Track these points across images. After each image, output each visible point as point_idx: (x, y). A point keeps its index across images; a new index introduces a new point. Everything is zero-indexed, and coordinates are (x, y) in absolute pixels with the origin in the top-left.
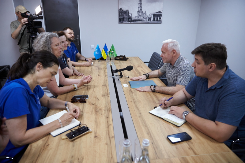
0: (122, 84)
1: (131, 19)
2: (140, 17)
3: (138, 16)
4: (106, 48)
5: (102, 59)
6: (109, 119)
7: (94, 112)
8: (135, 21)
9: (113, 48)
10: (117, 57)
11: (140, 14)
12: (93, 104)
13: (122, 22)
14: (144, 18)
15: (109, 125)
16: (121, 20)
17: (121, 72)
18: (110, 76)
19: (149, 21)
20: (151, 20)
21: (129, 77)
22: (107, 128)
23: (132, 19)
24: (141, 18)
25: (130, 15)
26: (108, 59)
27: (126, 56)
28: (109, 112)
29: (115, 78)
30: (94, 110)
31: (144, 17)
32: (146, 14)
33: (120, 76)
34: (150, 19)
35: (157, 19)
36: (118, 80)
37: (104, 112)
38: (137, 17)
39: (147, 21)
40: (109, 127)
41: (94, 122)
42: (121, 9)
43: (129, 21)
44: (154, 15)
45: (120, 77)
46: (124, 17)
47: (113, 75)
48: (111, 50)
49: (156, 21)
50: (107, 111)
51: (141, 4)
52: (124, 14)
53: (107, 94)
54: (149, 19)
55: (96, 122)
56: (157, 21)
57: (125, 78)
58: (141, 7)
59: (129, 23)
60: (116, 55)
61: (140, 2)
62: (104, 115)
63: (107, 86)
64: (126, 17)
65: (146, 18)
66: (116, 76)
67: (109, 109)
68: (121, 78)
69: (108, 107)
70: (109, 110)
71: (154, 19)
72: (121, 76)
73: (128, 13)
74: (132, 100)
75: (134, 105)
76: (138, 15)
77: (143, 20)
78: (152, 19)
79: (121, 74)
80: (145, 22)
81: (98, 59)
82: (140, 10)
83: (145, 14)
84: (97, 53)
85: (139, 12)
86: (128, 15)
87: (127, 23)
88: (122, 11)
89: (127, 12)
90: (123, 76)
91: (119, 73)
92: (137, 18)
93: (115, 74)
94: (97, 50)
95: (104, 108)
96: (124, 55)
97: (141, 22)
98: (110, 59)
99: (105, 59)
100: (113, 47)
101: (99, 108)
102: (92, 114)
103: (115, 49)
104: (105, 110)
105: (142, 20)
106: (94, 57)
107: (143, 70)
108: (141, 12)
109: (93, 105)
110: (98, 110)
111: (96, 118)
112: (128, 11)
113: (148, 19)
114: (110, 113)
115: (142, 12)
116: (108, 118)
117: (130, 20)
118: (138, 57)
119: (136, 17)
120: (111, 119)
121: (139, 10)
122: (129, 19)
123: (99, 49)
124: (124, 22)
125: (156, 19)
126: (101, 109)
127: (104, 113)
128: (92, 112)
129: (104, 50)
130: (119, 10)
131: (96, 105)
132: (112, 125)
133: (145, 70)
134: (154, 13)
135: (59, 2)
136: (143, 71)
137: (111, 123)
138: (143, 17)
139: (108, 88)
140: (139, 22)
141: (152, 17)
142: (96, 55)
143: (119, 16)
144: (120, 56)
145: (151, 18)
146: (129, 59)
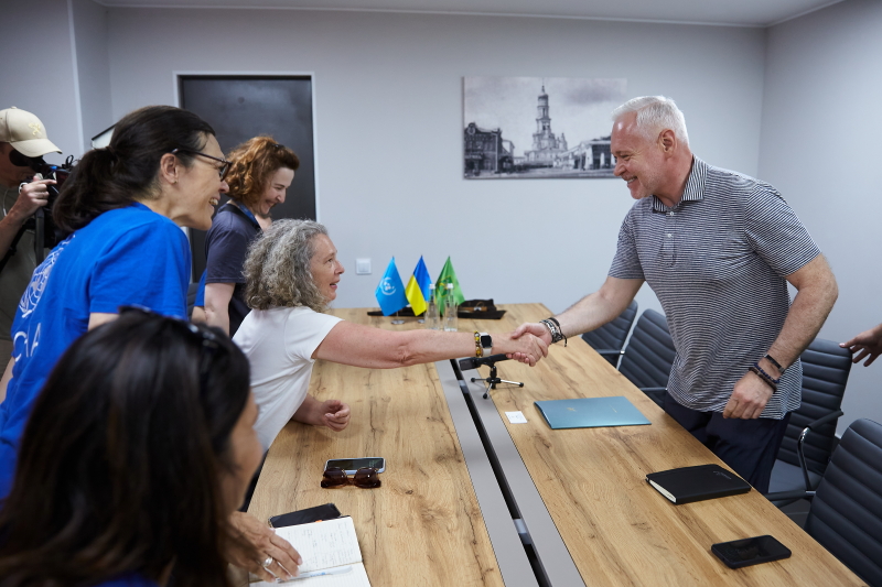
0: (501, 411)
1: (511, 162)
2: (542, 155)
3: (535, 152)
4: (421, 273)
5: (407, 313)
6: (478, 546)
7: (417, 522)
8: (524, 168)
9: (447, 275)
10: (466, 304)
11: (545, 143)
12: (410, 492)
13: (477, 174)
14: (557, 158)
15: (484, 570)
16: (473, 167)
17: (492, 366)
18: (449, 383)
19: (579, 170)
20: (583, 164)
21: (522, 385)
22: (481, 583)
23: (516, 162)
24: (546, 157)
25: (506, 146)
26: (432, 316)
27: (495, 303)
28: (473, 521)
29: (472, 387)
30: (415, 515)
31: (560, 155)
32: (565, 144)
33: (489, 380)
34: (579, 162)
35: (608, 160)
36: (485, 397)
37: (454, 520)
38: (532, 155)
39: (571, 170)
40: (488, 578)
41: (427, 561)
42: (472, 125)
43: (502, 169)
44: (596, 149)
45: (488, 386)
46: (484, 157)
47: (459, 377)
48: (443, 278)
49: (605, 167)
50: (466, 518)
51: (546, 108)
52: (484, 142)
53: (453, 452)
54: (577, 162)
55: (432, 559)
56: (609, 167)
57: (510, 387)
58: (545, 119)
59: (504, 175)
60: (461, 297)
61: (542, 103)
62: (457, 535)
63: (448, 422)
64: (493, 154)
65: (567, 158)
66: (473, 380)
67: (474, 509)
68: (493, 387)
69: (468, 504)
70: (474, 514)
71: (596, 163)
72: (494, 380)
73: (500, 140)
74: (553, 476)
75: (563, 493)
76: (535, 148)
77: (555, 164)
78: (589, 161)
79: (494, 373)
80: (564, 171)
81: (393, 315)
82: (544, 128)
83: (561, 146)
84: (389, 291)
85: (539, 136)
86: (500, 147)
87: (497, 176)
88: (478, 131)
89: (494, 138)
90: (499, 381)
91: (484, 371)
92: (532, 159)
93: (467, 374)
94: (389, 281)
95: (451, 508)
96: (487, 298)
97: (547, 172)
98: (441, 316)
99: (417, 313)
100: (448, 268)
101: (434, 507)
102: (412, 531)
103: (457, 275)
104: (457, 515)
105: (551, 166)
106: (376, 306)
107: (572, 357)
108: (546, 136)
109: (409, 496)
110: (432, 513)
111: (430, 545)
112: (499, 133)
113: (572, 162)
114: (481, 527)
115: (552, 137)
116: (475, 543)
117: (508, 166)
118: (541, 304)
119: (527, 154)
120: (487, 548)
121: (541, 128)
122: (502, 161)
123: (395, 277)
124: (484, 174)
125: (602, 162)
126: (441, 512)
127: (455, 524)
128: (409, 521)
129: (414, 279)
130: (466, 131)
131: (420, 497)
132: (496, 569)
133: (577, 357)
134: (595, 140)
135: (242, 100)
136: (570, 360)
137: (490, 562)
138: (554, 156)
139: (452, 429)
140: (539, 172)
141: (589, 153)
142: (385, 300)
143: (467, 151)
144: (474, 303)
145: (584, 158)
146: (510, 311)
